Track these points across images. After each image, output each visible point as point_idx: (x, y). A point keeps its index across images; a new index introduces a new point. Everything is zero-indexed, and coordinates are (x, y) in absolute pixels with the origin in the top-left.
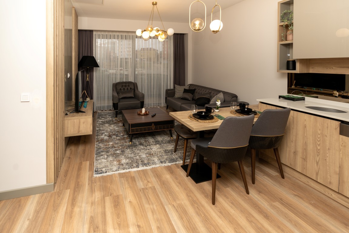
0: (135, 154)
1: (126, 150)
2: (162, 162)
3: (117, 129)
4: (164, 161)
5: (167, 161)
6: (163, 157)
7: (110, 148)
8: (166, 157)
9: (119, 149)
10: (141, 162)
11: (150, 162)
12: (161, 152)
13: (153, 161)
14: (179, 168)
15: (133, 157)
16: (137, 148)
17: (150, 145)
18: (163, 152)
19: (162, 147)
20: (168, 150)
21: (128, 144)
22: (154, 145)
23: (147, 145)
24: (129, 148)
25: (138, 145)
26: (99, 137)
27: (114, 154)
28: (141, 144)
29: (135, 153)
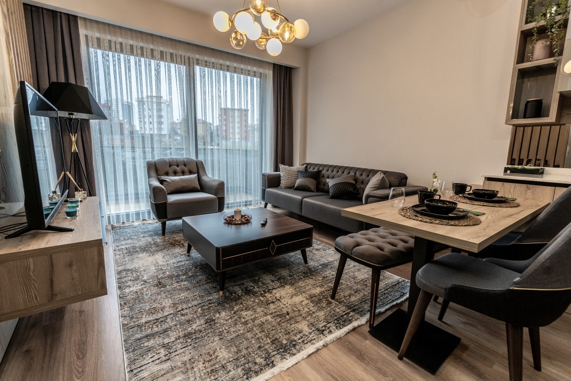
0: (246, 323)
1: (218, 315)
2: (321, 332)
3: (174, 263)
4: (325, 326)
5: (333, 328)
6: (314, 315)
7: (168, 320)
8: (321, 314)
9: (198, 317)
10: (273, 342)
11: (295, 338)
12: (303, 303)
13: (300, 333)
14: (366, 339)
15: (243, 334)
16: (242, 303)
17: (270, 291)
18: (307, 301)
19: (297, 289)
20: (316, 296)
21: (216, 297)
22: (279, 287)
23: (265, 292)
24: (224, 309)
25: (242, 295)
26: (127, 290)
27: (185, 336)
28: (248, 292)
29: (243, 320)
